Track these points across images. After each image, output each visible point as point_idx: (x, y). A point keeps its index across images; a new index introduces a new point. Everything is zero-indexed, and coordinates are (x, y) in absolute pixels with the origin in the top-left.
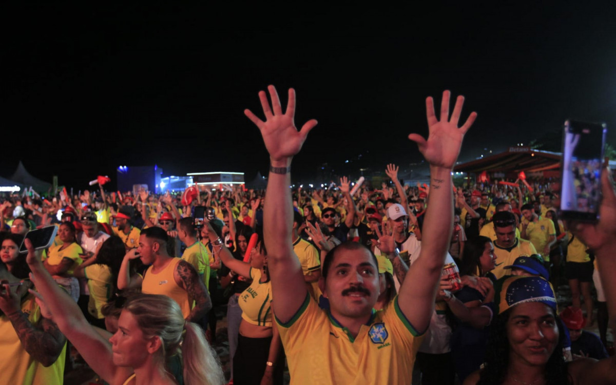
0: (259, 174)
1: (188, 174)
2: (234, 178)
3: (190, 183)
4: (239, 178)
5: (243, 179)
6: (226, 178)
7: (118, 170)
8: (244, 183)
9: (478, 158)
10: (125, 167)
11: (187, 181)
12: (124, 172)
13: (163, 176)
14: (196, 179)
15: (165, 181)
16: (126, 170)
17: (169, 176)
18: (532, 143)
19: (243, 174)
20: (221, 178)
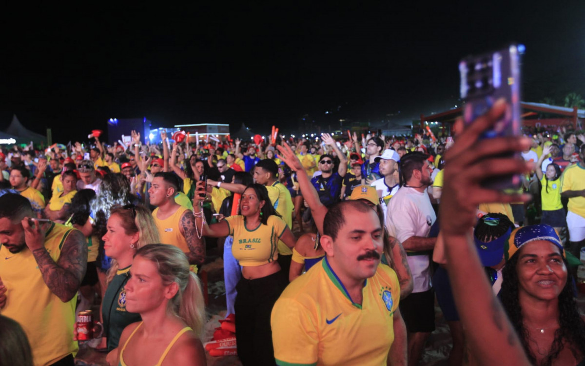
0: (243, 125)
1: (176, 126)
2: (219, 130)
4: (225, 129)
5: (228, 130)
6: (212, 130)
7: (109, 123)
8: (229, 134)
9: (452, 109)
10: (115, 120)
12: (114, 124)
13: (152, 128)
15: (154, 133)
16: (116, 123)
17: (158, 128)
19: (228, 125)
20: (208, 128)
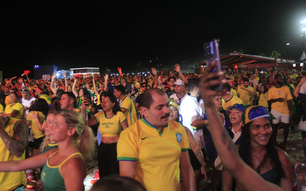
0: (107, 68)
1: (70, 69)
2: (94, 71)
3: (72, 74)
4: (97, 71)
5: (99, 71)
6: (90, 71)
7: (34, 68)
8: (99, 73)
10: (38, 66)
11: (70, 72)
12: (37, 68)
13: (58, 70)
14: (75, 72)
15: (59, 73)
17: (61, 70)
18: (241, 51)
19: (99, 68)
20: (88, 70)
